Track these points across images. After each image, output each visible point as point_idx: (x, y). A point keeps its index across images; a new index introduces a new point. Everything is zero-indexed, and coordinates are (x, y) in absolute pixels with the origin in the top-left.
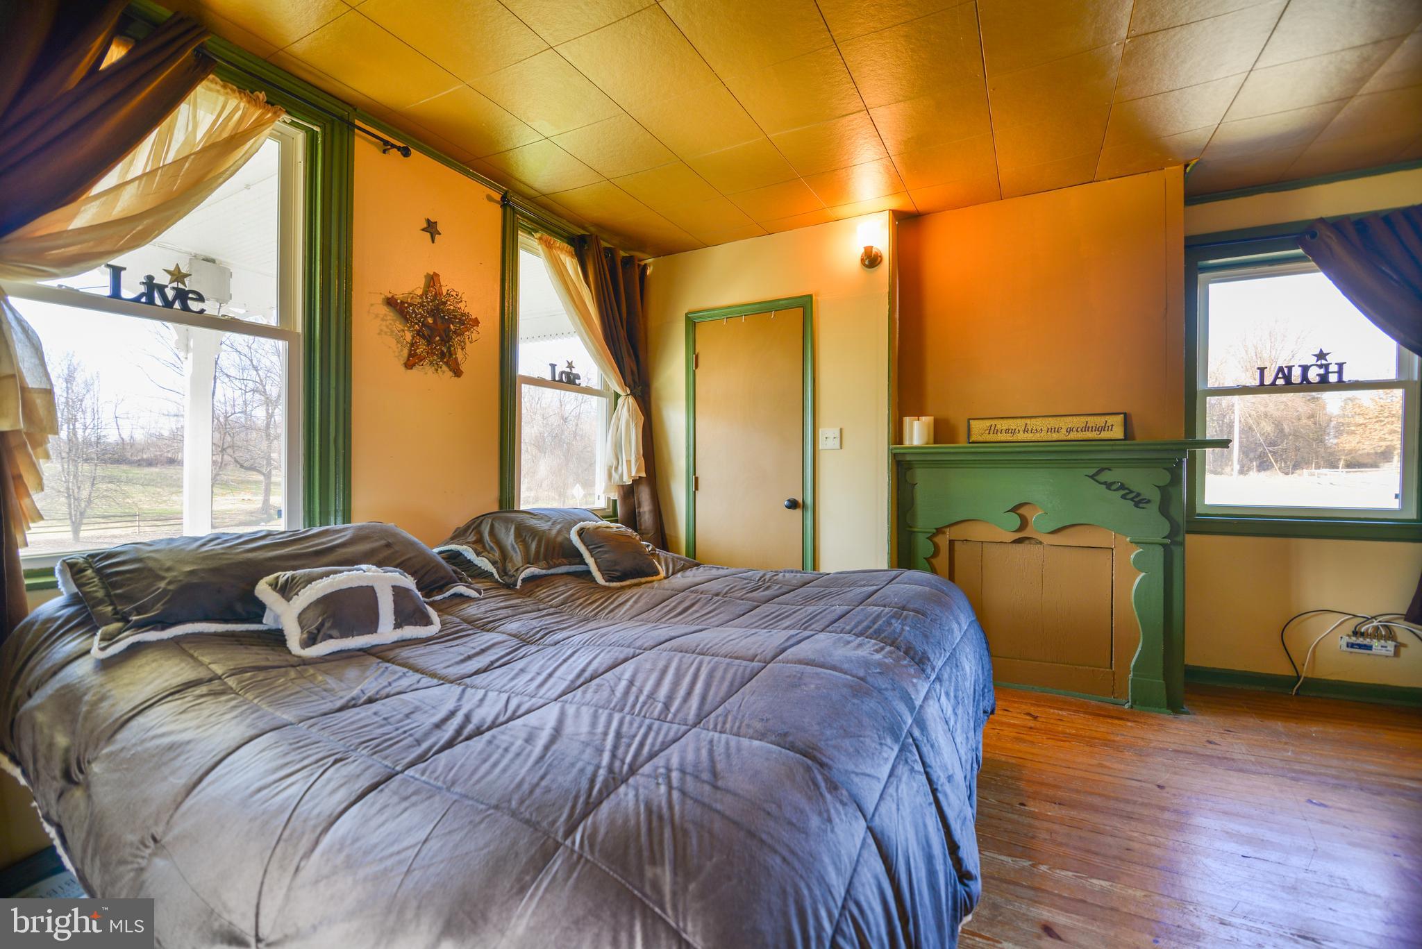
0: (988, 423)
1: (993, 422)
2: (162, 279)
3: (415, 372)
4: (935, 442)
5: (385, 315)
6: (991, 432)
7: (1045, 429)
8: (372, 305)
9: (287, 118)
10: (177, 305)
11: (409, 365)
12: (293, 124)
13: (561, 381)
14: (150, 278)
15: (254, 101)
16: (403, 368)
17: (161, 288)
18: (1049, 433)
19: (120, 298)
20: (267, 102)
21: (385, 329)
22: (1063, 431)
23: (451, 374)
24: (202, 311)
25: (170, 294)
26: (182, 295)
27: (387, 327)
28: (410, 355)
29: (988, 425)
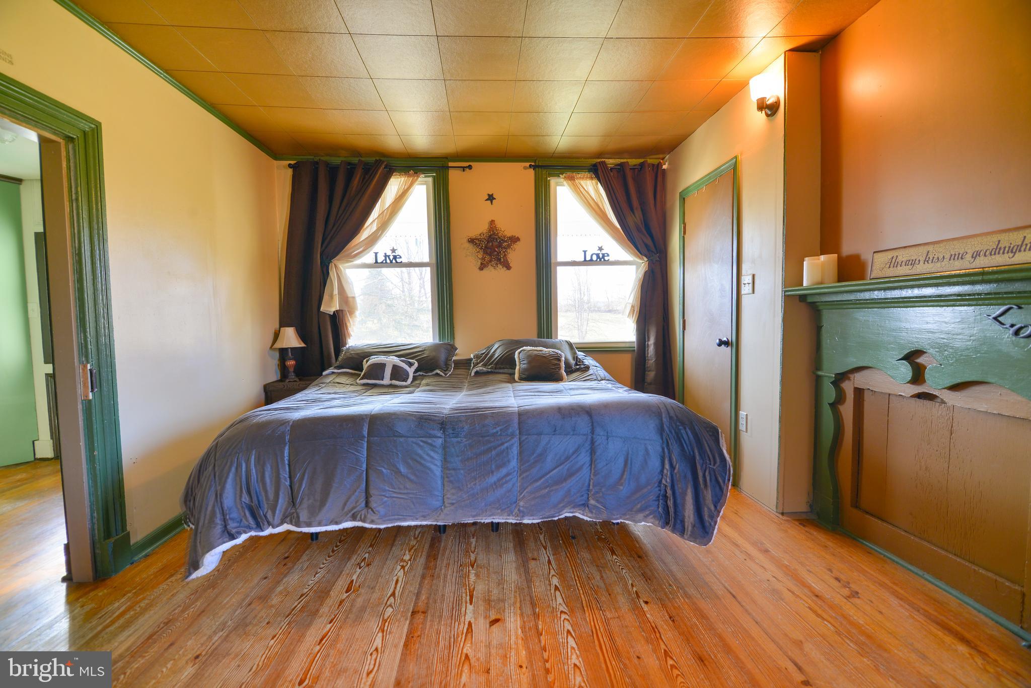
0: (889, 255)
1: (895, 253)
2: (389, 253)
3: (485, 271)
4: (839, 281)
5: (468, 247)
6: (892, 266)
7: (947, 256)
8: (462, 244)
9: (423, 175)
10: (394, 261)
11: (481, 269)
12: (426, 177)
13: (591, 260)
14: (385, 254)
15: (410, 176)
16: (478, 271)
17: (389, 256)
18: (952, 261)
19: (378, 263)
20: (415, 173)
21: (468, 254)
22: (968, 257)
23: (505, 269)
24: (401, 262)
25: (391, 257)
26: (395, 257)
27: (469, 252)
28: (482, 264)
29: (890, 257)
